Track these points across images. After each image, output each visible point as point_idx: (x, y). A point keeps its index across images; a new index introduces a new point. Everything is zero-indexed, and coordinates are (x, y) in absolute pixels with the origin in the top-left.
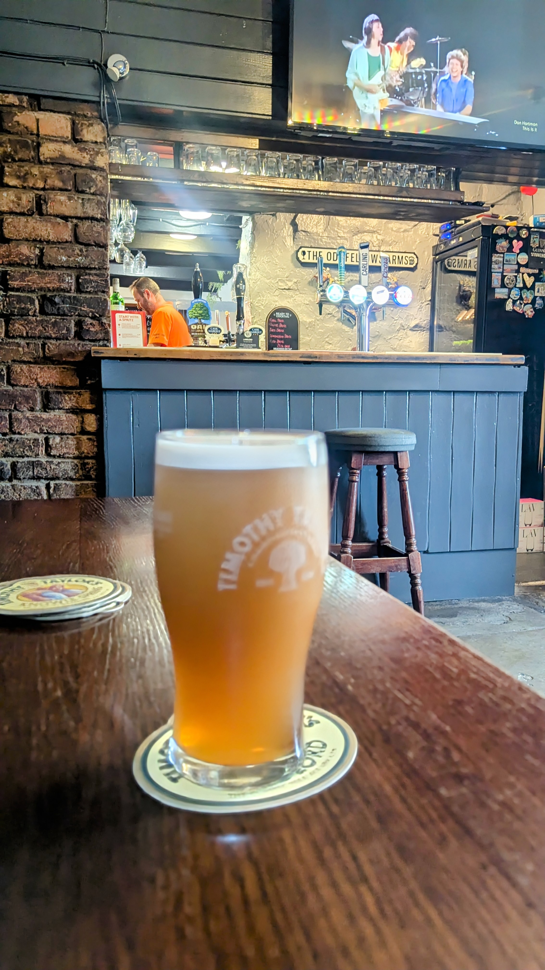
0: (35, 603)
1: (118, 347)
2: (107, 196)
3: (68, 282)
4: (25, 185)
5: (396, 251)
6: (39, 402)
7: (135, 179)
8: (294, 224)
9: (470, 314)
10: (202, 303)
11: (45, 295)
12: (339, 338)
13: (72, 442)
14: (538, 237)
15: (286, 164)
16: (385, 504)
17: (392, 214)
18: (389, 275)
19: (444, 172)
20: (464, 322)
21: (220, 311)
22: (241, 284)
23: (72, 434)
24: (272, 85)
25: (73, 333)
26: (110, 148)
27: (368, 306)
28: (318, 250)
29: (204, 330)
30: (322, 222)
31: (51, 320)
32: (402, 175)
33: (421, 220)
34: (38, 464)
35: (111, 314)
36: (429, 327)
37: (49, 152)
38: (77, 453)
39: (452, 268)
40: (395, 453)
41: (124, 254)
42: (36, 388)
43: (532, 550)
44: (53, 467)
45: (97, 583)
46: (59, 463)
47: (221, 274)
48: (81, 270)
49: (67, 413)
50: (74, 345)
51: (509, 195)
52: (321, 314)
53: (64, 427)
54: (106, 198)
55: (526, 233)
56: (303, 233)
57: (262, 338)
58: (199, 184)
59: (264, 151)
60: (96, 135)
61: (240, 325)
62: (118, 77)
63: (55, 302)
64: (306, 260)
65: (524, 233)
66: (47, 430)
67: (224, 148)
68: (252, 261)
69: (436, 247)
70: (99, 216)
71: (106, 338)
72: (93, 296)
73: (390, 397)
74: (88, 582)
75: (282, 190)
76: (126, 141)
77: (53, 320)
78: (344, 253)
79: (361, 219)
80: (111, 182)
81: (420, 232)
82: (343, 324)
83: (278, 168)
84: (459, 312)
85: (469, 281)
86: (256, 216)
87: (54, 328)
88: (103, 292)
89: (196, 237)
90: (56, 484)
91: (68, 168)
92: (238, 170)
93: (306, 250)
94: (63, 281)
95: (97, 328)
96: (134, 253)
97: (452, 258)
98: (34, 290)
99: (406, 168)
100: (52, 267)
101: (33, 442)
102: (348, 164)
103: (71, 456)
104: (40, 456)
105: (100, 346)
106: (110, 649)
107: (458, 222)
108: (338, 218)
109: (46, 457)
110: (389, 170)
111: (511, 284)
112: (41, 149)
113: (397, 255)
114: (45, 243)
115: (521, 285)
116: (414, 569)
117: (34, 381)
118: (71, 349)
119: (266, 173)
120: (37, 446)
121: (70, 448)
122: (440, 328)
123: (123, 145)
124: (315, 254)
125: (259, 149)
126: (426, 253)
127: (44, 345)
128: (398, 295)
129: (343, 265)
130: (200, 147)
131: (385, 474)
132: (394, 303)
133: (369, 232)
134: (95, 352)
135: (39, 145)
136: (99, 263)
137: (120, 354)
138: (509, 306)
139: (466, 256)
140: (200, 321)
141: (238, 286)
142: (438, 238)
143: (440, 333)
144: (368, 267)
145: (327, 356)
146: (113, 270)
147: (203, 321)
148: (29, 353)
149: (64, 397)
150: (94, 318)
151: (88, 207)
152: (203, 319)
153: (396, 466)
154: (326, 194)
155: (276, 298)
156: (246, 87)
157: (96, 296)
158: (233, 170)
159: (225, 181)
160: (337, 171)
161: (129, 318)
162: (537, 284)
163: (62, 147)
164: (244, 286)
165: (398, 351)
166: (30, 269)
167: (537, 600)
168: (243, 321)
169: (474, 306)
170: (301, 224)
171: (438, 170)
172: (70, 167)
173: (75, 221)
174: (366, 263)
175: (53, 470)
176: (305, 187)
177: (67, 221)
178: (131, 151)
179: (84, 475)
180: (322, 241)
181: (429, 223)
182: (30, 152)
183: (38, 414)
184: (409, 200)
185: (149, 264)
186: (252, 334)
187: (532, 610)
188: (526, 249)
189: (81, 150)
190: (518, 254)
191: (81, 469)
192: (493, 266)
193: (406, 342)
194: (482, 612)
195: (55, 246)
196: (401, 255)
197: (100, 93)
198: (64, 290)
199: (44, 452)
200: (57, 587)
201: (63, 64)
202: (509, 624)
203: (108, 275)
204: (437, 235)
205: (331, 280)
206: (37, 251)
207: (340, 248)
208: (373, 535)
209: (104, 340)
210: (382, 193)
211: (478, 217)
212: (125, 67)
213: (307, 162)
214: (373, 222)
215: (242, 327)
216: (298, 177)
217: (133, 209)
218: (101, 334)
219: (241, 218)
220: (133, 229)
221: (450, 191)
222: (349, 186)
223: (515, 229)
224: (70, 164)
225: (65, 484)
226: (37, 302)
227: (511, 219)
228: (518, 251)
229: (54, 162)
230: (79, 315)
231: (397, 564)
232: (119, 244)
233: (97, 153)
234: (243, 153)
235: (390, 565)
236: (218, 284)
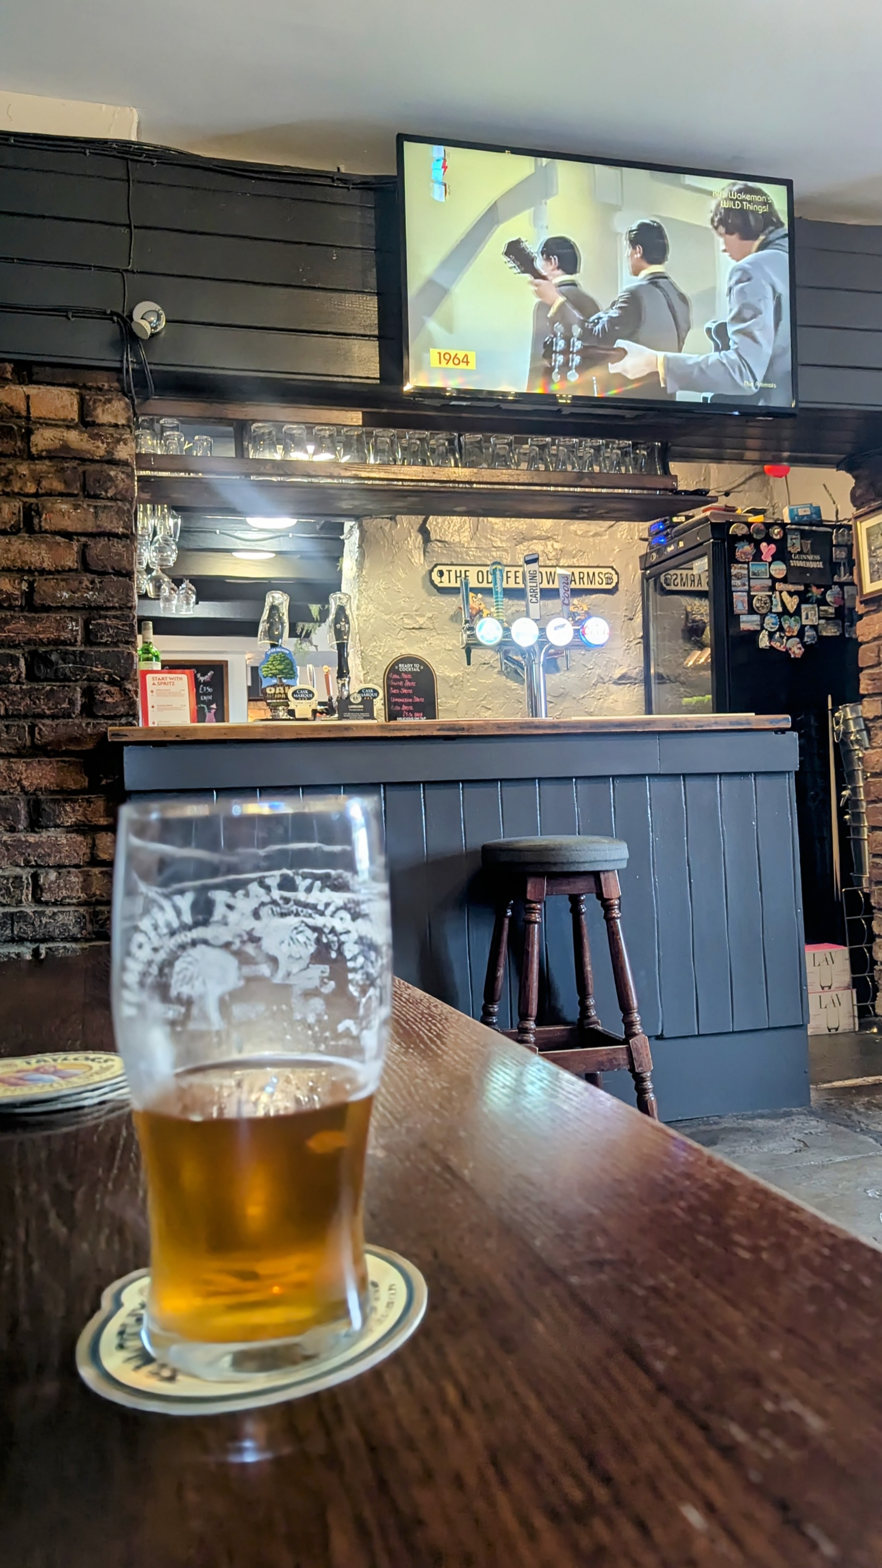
0: (12, 1088)
1: (151, 725)
2: (132, 501)
3: (72, 630)
4: (8, 490)
5: (583, 564)
6: (23, 817)
7: (176, 475)
8: (424, 531)
9: (703, 656)
10: (283, 653)
11: (36, 651)
12: (502, 700)
13: (75, 879)
14: (799, 537)
15: (406, 445)
16: (588, 959)
17: (572, 511)
18: (575, 601)
19: (644, 449)
20: (697, 668)
21: (315, 666)
22: (343, 624)
23: (77, 866)
24: (379, 338)
25: (79, 708)
26: (137, 433)
27: (541, 649)
28: (463, 569)
29: (286, 694)
30: (467, 526)
31: (44, 688)
32: (580, 454)
33: (618, 519)
34: (20, 917)
35: (138, 676)
36: (642, 678)
37: (44, 442)
38: (83, 896)
39: (673, 588)
40: (596, 875)
41: (161, 585)
42: (19, 795)
43: (837, 1029)
44: (44, 920)
45: (106, 1061)
46: (54, 914)
47: (315, 609)
48: (91, 611)
49: (68, 832)
50: (80, 725)
51: (750, 478)
52: (469, 663)
53: (63, 855)
54: (131, 503)
55: (779, 533)
56: (439, 544)
57: (379, 704)
58: (274, 479)
59: (369, 429)
60: (116, 416)
61: (343, 685)
62: (149, 333)
63: (51, 661)
64: (446, 584)
65: (776, 533)
66: (35, 861)
67: (310, 426)
68: (362, 588)
69: (644, 558)
70: (121, 530)
71: (131, 713)
72: (110, 650)
73: (583, 787)
74: (93, 1060)
75: (400, 483)
76: (162, 422)
77: (48, 688)
78: (500, 570)
79: (528, 520)
80: (138, 481)
81: (619, 535)
82: (507, 677)
83: (393, 453)
84: (688, 653)
85: (701, 605)
86: (366, 522)
87: (49, 700)
88: (127, 643)
89: (274, 555)
90: (50, 949)
91: (75, 463)
92: (333, 457)
93: (444, 569)
94: (65, 628)
95: (117, 698)
96: (178, 582)
97: (672, 572)
98: (19, 644)
99: (587, 446)
100: (47, 609)
101: (13, 882)
102: (499, 442)
103: (75, 901)
104: (25, 904)
105: (121, 725)
106: (122, 1142)
107: (675, 519)
108: (490, 519)
109: (33, 905)
110: (561, 448)
111: (763, 607)
112: (33, 438)
113: (585, 570)
114: (36, 573)
115: (780, 609)
116: (640, 1066)
117: (16, 784)
118: (76, 732)
119: (376, 460)
120: (18, 888)
121: (72, 890)
122: (660, 678)
123: (157, 427)
124: (458, 575)
125: (363, 425)
126: (631, 567)
127: (32, 729)
128: (587, 631)
129: (499, 590)
130: (274, 426)
131: (583, 908)
132: (580, 643)
133: (539, 538)
134: (113, 735)
135: (29, 432)
136: (120, 599)
137: (154, 736)
138: (764, 642)
139: (692, 569)
140: (281, 681)
141: (338, 626)
142: (647, 543)
143: (661, 686)
144: (538, 591)
145: (479, 727)
146: (142, 609)
147: (284, 681)
148: (9, 740)
149: (63, 806)
150: (112, 682)
151: (104, 519)
152: (285, 678)
153: (600, 895)
154: (467, 486)
155: (400, 643)
156: (340, 341)
157: (116, 649)
158: (325, 457)
159: (313, 473)
160: (482, 452)
161: (168, 680)
162: (803, 606)
163: (65, 434)
164: (347, 626)
165: (597, 715)
166: (12, 613)
167: (848, 1112)
168: (347, 679)
169: (709, 642)
170: (435, 531)
171: (635, 446)
172: (77, 462)
173: (83, 539)
174: (535, 584)
175: (45, 927)
176: (435, 477)
177: (71, 540)
178: (170, 435)
179: (94, 933)
180: (468, 555)
181: (632, 523)
182: (16, 443)
183: (21, 836)
184: (594, 490)
185: (200, 598)
186: (363, 698)
187: (842, 1128)
188: (781, 555)
189: (94, 437)
190: (770, 564)
191: (91, 921)
192: (733, 582)
193: (609, 702)
194: (759, 1136)
195: (51, 577)
196: (591, 571)
197: (122, 357)
198: (64, 643)
199: (30, 896)
200: (47, 1068)
201: (67, 316)
202: (803, 1153)
203: (134, 617)
204: (646, 540)
205: (486, 612)
206: (24, 586)
207: (494, 563)
208: (572, 1013)
209: (127, 715)
210: (553, 482)
211: (704, 511)
212: (159, 319)
213: (437, 441)
214: (547, 524)
215: (347, 688)
216: (424, 463)
217: (174, 517)
218: (123, 706)
219: (343, 524)
220: (174, 547)
221: (656, 474)
222: (502, 474)
223: (763, 527)
224: (75, 458)
225: (65, 948)
226: (22, 662)
227: (756, 512)
228: (770, 559)
229: (51, 456)
230: (89, 679)
231: (610, 1057)
232: (153, 570)
233: (118, 441)
234: (339, 432)
235: (600, 1059)
236: (311, 625)
